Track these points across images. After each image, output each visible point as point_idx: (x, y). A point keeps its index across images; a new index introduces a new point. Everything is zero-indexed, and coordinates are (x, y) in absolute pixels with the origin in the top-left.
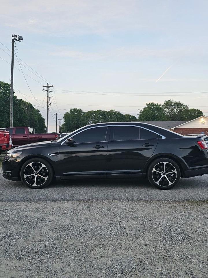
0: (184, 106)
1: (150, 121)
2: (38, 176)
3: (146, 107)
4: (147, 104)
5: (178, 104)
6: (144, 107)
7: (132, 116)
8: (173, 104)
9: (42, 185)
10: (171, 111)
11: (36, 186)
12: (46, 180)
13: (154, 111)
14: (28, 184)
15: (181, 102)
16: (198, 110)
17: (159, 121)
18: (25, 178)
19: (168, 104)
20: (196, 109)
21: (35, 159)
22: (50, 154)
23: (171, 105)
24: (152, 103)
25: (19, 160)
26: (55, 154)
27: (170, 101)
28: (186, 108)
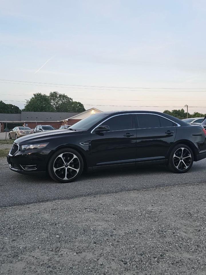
0: (69, 98)
1: (38, 111)
2: (69, 168)
3: (34, 97)
4: (34, 95)
5: (63, 96)
6: (31, 98)
7: (14, 106)
8: (58, 96)
9: (73, 178)
10: (57, 103)
11: (67, 179)
12: (78, 172)
13: (42, 102)
14: (58, 178)
15: (65, 95)
16: (79, 103)
17: (47, 112)
18: (55, 171)
19: (54, 95)
20: (78, 102)
21: (66, 149)
22: (83, 144)
23: (56, 97)
24: (40, 94)
25: (48, 152)
26: (87, 143)
27: (55, 93)
28: (71, 101)
